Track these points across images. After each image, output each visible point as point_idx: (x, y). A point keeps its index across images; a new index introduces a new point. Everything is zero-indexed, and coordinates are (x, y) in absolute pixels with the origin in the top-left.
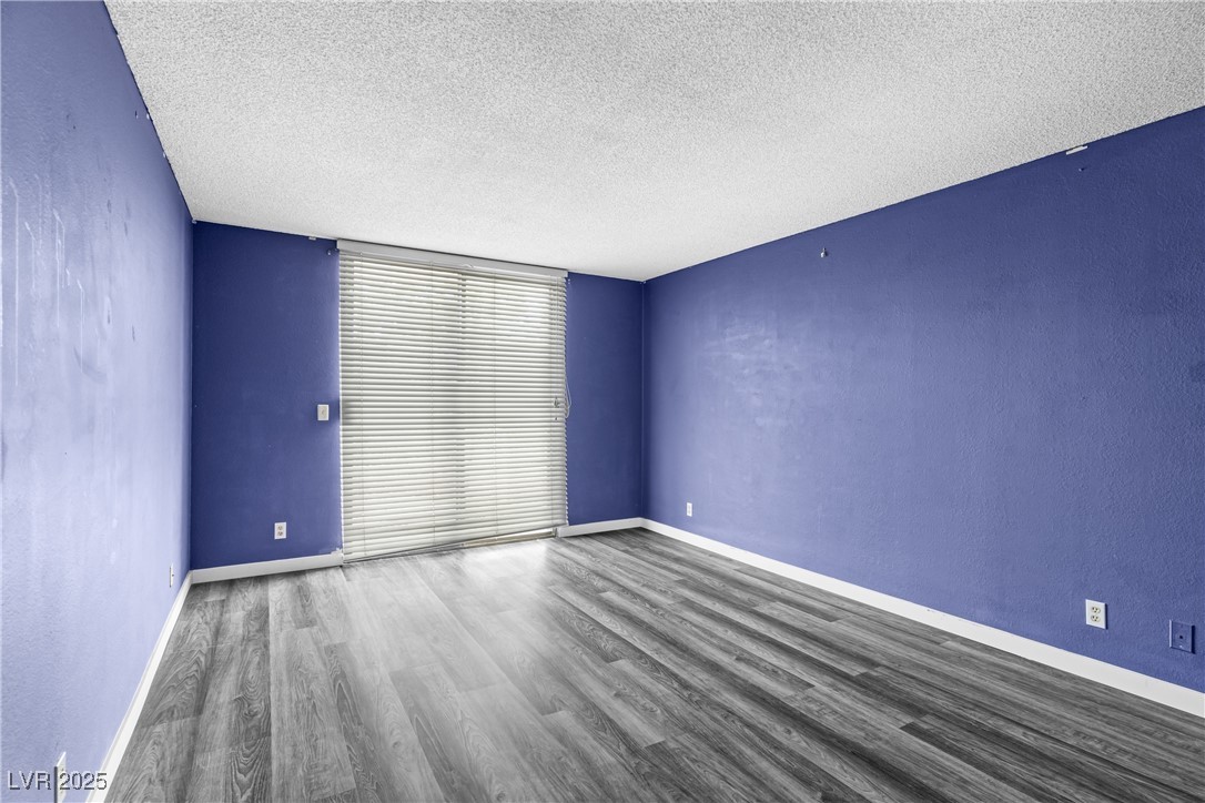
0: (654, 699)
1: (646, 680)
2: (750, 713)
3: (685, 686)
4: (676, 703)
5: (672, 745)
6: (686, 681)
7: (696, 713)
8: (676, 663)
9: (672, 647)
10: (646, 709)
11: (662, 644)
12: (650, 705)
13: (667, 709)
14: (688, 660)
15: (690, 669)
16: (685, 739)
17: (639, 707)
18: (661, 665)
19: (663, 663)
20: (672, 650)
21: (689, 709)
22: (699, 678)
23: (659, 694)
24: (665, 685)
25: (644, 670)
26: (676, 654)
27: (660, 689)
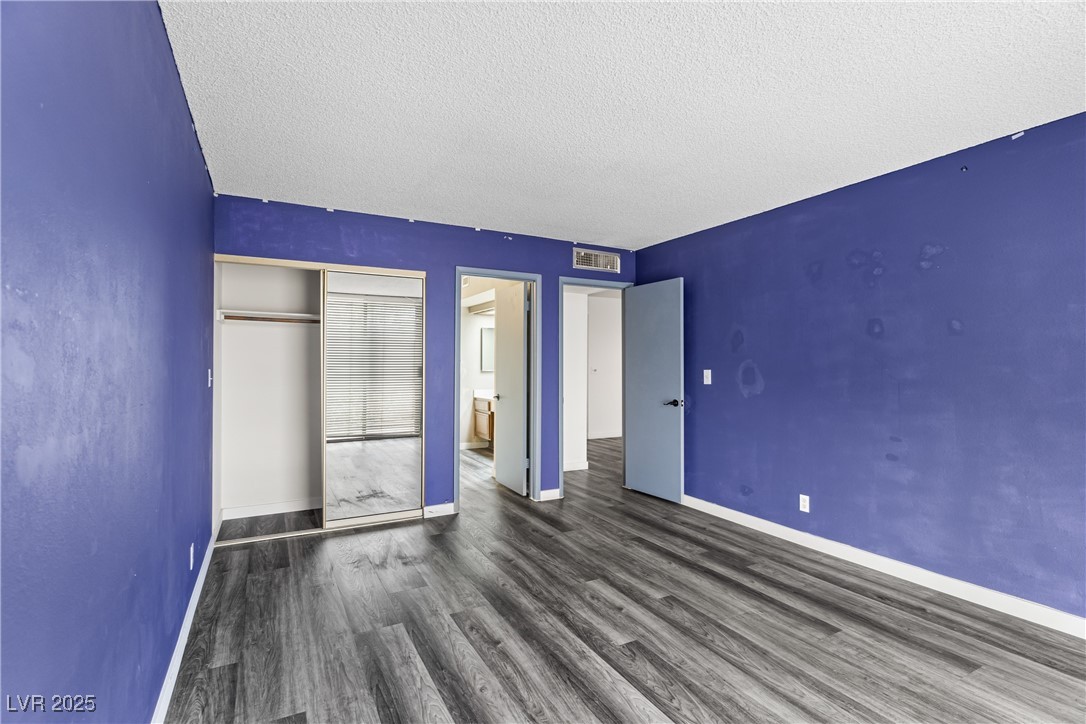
0: (591, 606)
1: (597, 622)
2: (520, 595)
3: (562, 616)
4: (574, 603)
5: (582, 580)
6: (560, 620)
7: (561, 596)
8: (564, 638)
9: (565, 660)
10: (598, 599)
11: (575, 666)
12: (595, 602)
13: (582, 598)
14: (552, 643)
15: (554, 632)
16: (573, 582)
17: (602, 600)
18: (580, 636)
19: (579, 641)
20: (566, 656)
21: (564, 599)
22: (548, 624)
23: (586, 609)
24: (580, 617)
25: (599, 633)
26: (562, 651)
27: (585, 614)
